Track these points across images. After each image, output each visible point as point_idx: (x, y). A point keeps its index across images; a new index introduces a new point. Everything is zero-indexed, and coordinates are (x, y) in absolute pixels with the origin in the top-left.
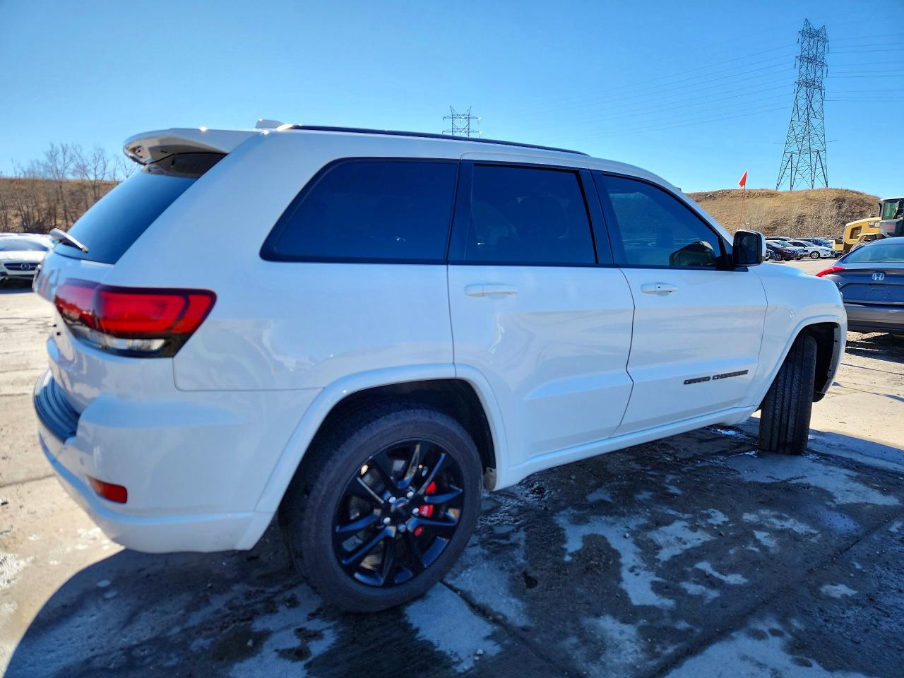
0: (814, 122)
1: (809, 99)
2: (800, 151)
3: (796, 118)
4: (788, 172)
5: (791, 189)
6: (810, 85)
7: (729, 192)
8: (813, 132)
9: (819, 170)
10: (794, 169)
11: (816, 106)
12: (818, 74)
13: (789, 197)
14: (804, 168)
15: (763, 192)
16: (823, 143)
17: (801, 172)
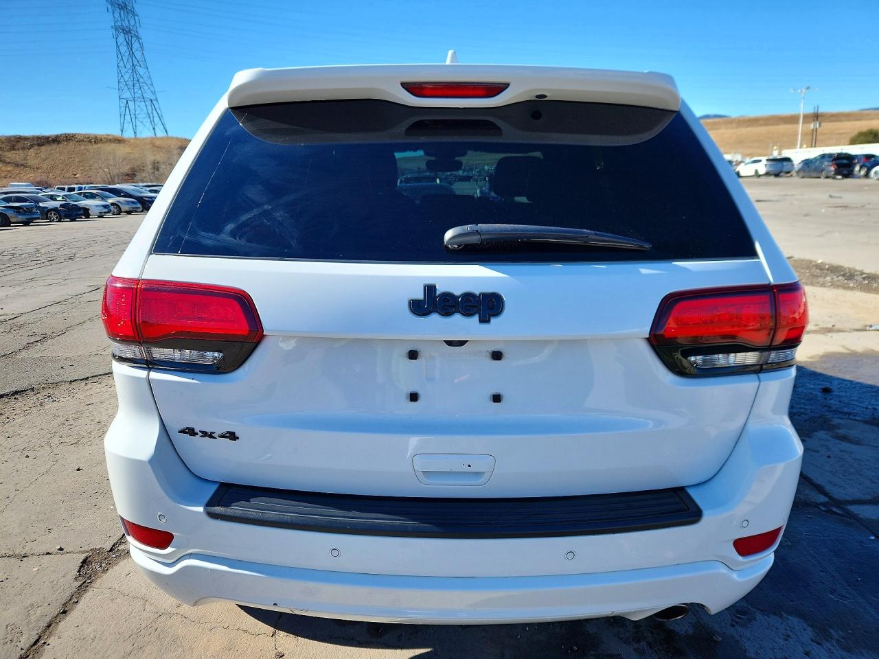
0: (141, 71)
1: (129, 45)
2: (134, 98)
3: (121, 64)
4: (128, 117)
5: (136, 136)
6: (127, 32)
7: (73, 136)
8: (141, 80)
9: (156, 119)
10: (133, 116)
11: (138, 54)
12: (132, 22)
13: (137, 143)
14: (142, 115)
15: (110, 137)
16: (154, 93)
17: (141, 120)
